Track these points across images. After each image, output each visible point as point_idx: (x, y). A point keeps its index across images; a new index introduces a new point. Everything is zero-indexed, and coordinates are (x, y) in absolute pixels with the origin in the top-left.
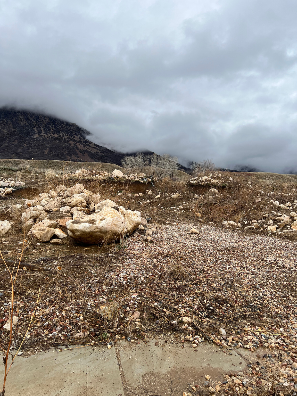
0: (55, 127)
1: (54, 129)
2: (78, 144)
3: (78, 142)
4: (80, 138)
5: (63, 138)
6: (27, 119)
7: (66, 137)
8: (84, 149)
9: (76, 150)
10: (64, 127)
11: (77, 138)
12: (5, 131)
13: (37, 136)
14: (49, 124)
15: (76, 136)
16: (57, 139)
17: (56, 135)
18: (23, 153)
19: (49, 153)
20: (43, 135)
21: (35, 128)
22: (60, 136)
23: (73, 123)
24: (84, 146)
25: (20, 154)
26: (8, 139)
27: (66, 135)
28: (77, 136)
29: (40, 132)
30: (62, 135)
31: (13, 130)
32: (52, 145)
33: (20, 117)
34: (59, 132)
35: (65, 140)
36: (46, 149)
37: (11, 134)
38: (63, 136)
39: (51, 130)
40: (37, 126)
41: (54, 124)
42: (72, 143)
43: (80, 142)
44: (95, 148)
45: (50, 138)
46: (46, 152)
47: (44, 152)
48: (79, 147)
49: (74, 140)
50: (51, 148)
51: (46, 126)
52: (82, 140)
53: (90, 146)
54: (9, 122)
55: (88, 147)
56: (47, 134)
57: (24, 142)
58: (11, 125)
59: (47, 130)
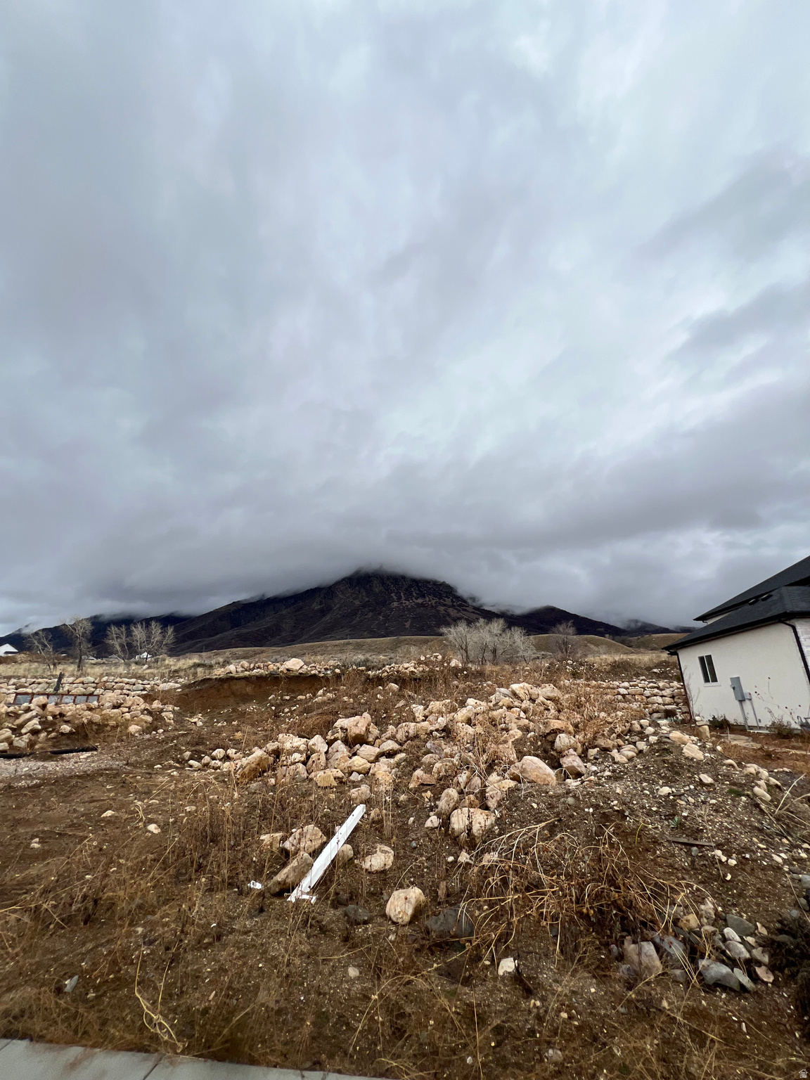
0: (419, 590)
1: (417, 592)
2: (450, 610)
3: (449, 607)
4: (452, 601)
5: (430, 603)
6: (383, 584)
7: (433, 602)
8: (458, 615)
9: (448, 618)
10: (430, 589)
11: (448, 601)
12: (357, 603)
13: (395, 604)
14: (410, 586)
15: (446, 599)
16: (422, 605)
17: (420, 601)
18: (378, 630)
19: (411, 626)
20: (404, 602)
21: (393, 595)
22: (426, 601)
23: (442, 581)
24: (459, 611)
25: (374, 631)
26: (360, 612)
27: (433, 599)
28: (449, 598)
29: (399, 598)
30: (427, 599)
31: (367, 599)
32: (415, 615)
33: (375, 582)
34: (424, 596)
35: (432, 607)
36: (406, 621)
37: (364, 606)
38: (430, 601)
39: (414, 594)
40: (396, 591)
41: (418, 586)
42: (441, 608)
43: (453, 606)
44: (474, 612)
45: (412, 606)
46: (408, 625)
47: (405, 625)
48: (452, 614)
49: (445, 605)
50: (413, 618)
51: (406, 590)
52: (455, 604)
53: (466, 610)
54: (362, 590)
55: (464, 612)
56: (409, 601)
57: (379, 614)
58: (364, 594)
59: (409, 596)
